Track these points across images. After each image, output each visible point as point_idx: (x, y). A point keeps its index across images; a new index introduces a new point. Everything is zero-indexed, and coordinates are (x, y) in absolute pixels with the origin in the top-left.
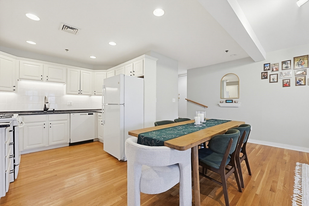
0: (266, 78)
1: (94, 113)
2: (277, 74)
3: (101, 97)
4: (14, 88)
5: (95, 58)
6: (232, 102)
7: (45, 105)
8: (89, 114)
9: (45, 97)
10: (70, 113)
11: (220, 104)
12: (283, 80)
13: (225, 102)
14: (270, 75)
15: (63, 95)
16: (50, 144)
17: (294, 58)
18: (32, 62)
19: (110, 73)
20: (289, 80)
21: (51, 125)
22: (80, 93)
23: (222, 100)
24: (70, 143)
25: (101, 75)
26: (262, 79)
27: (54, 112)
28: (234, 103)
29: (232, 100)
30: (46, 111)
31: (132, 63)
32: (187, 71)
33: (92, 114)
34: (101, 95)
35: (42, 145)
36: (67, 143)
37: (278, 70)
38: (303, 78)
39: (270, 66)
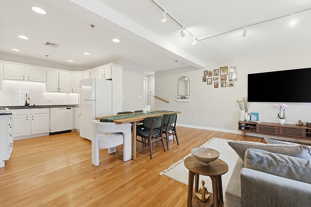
0: (205, 81)
1: (71, 108)
2: (211, 79)
3: (78, 94)
5: (73, 61)
6: (185, 99)
7: (26, 101)
8: (67, 109)
9: (27, 94)
10: (50, 108)
11: (178, 100)
12: (215, 83)
13: (181, 98)
14: (208, 79)
15: (43, 92)
16: (32, 133)
17: (220, 68)
18: (14, 65)
19: (86, 75)
20: (218, 83)
21: (33, 118)
22: (59, 90)
23: (179, 97)
24: (50, 133)
25: (78, 76)
26: (203, 81)
27: (34, 107)
28: (186, 99)
29: (185, 97)
30: (27, 106)
31: (103, 68)
32: (155, 72)
33: (70, 108)
34: (78, 93)
35: (25, 134)
36: (47, 133)
37: (212, 76)
38: (225, 82)
39: (207, 72)
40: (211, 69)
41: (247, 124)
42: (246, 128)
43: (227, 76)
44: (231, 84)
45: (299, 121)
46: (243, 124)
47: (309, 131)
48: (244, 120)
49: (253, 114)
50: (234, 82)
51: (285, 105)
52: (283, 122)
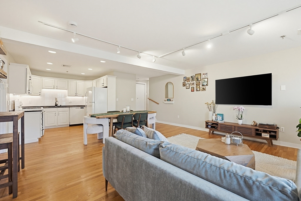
0: (185, 86)
2: (189, 84)
4: (40, 94)
5: (84, 74)
6: (170, 101)
7: (56, 103)
8: (81, 108)
9: (56, 98)
10: (70, 107)
11: (165, 102)
12: (191, 87)
13: (167, 100)
14: (186, 84)
15: (66, 96)
16: (59, 124)
17: (196, 74)
18: (48, 79)
19: (94, 83)
20: (194, 87)
21: (59, 114)
22: (76, 95)
23: (165, 99)
24: (70, 125)
25: (89, 84)
26: (183, 86)
27: (61, 106)
29: (170, 99)
30: (56, 106)
31: (103, 79)
32: (149, 79)
33: (83, 108)
35: (54, 125)
36: (68, 125)
37: (189, 81)
38: (199, 86)
39: (186, 78)
40: (189, 76)
41: (213, 124)
42: (212, 127)
43: (201, 82)
44: (203, 89)
45: (254, 122)
46: (209, 123)
47: (259, 131)
48: (211, 120)
49: (219, 115)
50: (205, 87)
51: (243, 107)
52: (240, 122)
